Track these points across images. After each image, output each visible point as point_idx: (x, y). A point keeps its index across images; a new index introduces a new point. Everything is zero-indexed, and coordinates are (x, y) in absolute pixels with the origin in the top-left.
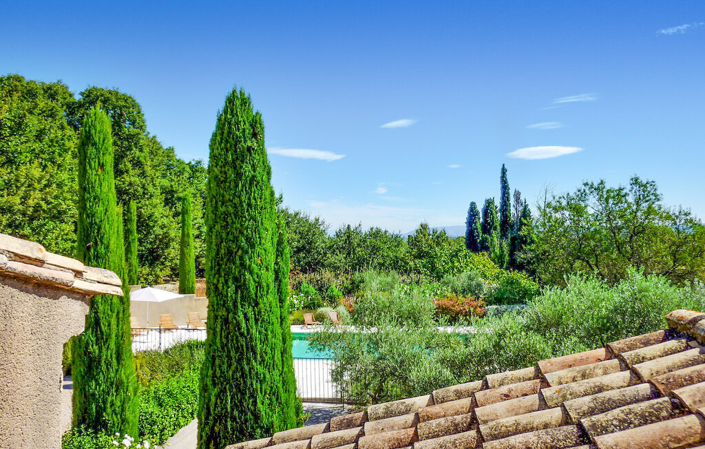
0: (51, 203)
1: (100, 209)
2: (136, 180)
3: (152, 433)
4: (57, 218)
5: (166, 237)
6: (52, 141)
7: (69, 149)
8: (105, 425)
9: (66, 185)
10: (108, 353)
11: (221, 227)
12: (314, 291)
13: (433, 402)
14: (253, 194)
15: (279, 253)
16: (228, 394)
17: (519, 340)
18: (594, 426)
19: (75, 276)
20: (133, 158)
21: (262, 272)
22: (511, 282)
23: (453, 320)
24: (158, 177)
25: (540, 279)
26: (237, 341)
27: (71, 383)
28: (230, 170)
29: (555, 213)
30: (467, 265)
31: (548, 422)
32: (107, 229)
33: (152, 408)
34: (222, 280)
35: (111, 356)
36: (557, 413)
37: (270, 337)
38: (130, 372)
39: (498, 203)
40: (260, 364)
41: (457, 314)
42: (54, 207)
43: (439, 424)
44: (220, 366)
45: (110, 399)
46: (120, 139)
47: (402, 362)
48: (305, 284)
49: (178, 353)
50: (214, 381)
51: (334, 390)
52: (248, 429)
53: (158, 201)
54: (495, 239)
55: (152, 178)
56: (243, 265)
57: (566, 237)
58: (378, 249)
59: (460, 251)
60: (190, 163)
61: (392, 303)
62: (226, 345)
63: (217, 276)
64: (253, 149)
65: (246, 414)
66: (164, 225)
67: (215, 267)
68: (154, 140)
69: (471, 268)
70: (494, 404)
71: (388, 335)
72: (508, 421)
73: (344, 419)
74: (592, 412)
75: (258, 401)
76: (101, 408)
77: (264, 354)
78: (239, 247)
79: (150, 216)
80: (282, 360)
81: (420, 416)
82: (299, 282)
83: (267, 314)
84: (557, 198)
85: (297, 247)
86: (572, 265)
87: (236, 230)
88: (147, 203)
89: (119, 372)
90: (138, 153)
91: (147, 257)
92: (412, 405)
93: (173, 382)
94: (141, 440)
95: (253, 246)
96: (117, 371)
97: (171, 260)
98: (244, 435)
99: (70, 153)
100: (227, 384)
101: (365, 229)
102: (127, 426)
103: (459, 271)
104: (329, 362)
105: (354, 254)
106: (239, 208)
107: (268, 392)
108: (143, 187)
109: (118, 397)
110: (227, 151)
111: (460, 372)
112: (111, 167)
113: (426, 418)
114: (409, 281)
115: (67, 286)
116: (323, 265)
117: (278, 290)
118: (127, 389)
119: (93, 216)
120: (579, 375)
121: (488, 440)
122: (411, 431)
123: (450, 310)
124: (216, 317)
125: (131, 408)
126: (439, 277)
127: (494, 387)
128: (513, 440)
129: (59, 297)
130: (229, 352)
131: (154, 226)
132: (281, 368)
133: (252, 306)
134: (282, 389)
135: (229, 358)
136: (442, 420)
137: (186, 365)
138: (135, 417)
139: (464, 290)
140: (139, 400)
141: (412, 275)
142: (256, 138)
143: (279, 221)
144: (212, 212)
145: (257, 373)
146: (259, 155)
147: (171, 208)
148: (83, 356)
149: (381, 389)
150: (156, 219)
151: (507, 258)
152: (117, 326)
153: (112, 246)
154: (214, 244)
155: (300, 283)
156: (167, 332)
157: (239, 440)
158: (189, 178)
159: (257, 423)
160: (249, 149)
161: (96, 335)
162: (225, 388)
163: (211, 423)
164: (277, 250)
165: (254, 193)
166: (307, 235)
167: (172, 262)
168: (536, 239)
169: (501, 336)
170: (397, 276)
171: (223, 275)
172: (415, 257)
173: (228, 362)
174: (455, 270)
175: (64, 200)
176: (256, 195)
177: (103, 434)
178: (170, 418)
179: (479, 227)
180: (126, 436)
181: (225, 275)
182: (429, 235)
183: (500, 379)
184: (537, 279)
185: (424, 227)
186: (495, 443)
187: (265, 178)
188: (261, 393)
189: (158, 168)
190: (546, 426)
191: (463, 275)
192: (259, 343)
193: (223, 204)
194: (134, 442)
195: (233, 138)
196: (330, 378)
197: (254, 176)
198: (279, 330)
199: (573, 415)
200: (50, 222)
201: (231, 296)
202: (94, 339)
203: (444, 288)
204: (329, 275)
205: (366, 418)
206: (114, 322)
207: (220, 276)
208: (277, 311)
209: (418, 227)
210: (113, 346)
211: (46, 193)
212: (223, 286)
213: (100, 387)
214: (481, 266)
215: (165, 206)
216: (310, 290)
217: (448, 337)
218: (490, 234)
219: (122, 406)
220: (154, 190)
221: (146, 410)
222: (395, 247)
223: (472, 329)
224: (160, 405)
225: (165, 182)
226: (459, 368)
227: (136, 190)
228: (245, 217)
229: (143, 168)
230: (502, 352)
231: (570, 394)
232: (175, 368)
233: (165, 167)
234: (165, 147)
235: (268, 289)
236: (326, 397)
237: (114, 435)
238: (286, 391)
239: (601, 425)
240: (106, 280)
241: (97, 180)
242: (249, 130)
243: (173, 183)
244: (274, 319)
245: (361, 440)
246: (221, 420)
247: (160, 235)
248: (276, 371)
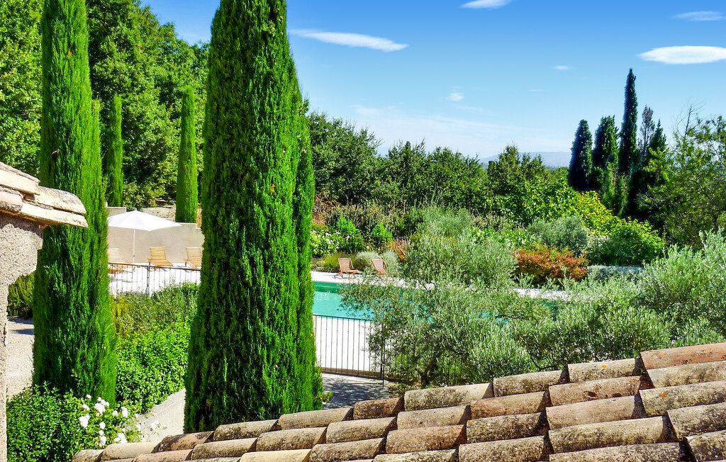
0: (11, 92)
1: (69, 105)
2: (122, 66)
3: (133, 398)
4: (20, 113)
5: (161, 145)
6: (11, 8)
7: (34, 21)
8: (73, 384)
9: (31, 70)
10: (79, 294)
11: (224, 140)
12: (355, 230)
13: (491, 393)
14: (267, 98)
15: (301, 179)
16: (225, 360)
17: (624, 317)
18: (703, 448)
19: (24, 199)
20: (119, 36)
21: (277, 204)
22: (627, 236)
23: (539, 282)
24: (151, 64)
25: (668, 234)
26: (239, 294)
27: (31, 327)
28: (238, 64)
29: (699, 143)
30: (568, 207)
31: (642, 435)
32: (79, 134)
33: (134, 367)
34: (222, 211)
35: (82, 297)
36: (657, 424)
37: (282, 290)
38: (107, 320)
39: (619, 124)
40: (269, 324)
41: (548, 273)
42: (15, 99)
43: (496, 424)
44: (216, 324)
45: (80, 352)
46: (103, 10)
47: (463, 333)
48: (342, 219)
49: (169, 300)
50: (207, 342)
51: (372, 362)
52: (248, 406)
53: (152, 97)
54: (611, 174)
55: (144, 66)
56: (251, 192)
57: (711, 179)
58: (446, 178)
59: (559, 187)
60: (195, 46)
61: (456, 252)
62: (225, 297)
63: (216, 206)
64: (271, 36)
65: (247, 387)
66: (159, 129)
67: (214, 194)
68: (146, 13)
69: (573, 212)
70: (574, 405)
71: (448, 294)
72: (588, 429)
73: (372, 406)
74: (705, 427)
75: (263, 372)
76: (69, 362)
77: (274, 312)
78: (247, 170)
79: (141, 116)
80: (298, 322)
81: (473, 410)
82: (335, 216)
83: (280, 260)
84: (703, 123)
85: (335, 169)
86: (715, 218)
87: (244, 147)
88: (137, 98)
89: (92, 320)
90: (125, 30)
91: (135, 170)
92: (464, 395)
93: (162, 335)
94: (119, 406)
95: (264, 169)
96: (90, 317)
97: (167, 177)
98: (244, 414)
99: (35, 26)
100: (224, 346)
101: (429, 150)
102: (101, 387)
103: (556, 216)
104: (368, 324)
105: (413, 182)
106: (249, 117)
107: (277, 361)
108: (132, 76)
109: (91, 351)
110: (235, 37)
111: (540, 353)
112: (85, 49)
113: (480, 413)
114: (484, 224)
115: (13, 212)
116: (368, 195)
117: (297, 229)
118: (102, 341)
119: (60, 114)
120: (695, 376)
121: (558, 452)
122: (458, 430)
123: (539, 267)
124: (213, 260)
125: (107, 366)
126: (527, 221)
127: (577, 381)
128: (590, 454)
129: (3, 226)
130: (228, 306)
131: (145, 130)
132: (295, 332)
133: (261, 248)
134: (295, 359)
135: (228, 312)
136: (500, 419)
137: (179, 315)
138: (112, 376)
139: (560, 242)
140: (118, 356)
141: (490, 217)
142: (275, 21)
143: (303, 137)
144: (213, 120)
145: (263, 336)
146: (277, 44)
147: (168, 107)
148: (47, 294)
149: (433, 366)
150: (148, 121)
151: (625, 202)
152: (91, 260)
153: (85, 157)
154: (213, 162)
155: (336, 218)
156: (158, 269)
157: (237, 420)
158: (194, 67)
159: (261, 399)
160: (265, 35)
161: (64, 270)
162: (222, 352)
163: (202, 394)
164: (298, 176)
165: (270, 97)
166: (350, 153)
167: (167, 179)
168: (667, 178)
169: (600, 310)
170: (468, 216)
171: (224, 205)
172: (496, 192)
173: (226, 319)
174: (550, 213)
175: (28, 89)
176: (272, 100)
177: (71, 395)
178: (157, 381)
179: (589, 155)
180: (99, 399)
181: (227, 204)
182: (517, 163)
183: (585, 371)
184: (665, 234)
185: (511, 152)
186: (567, 456)
187: (285, 76)
188: (268, 361)
189: (151, 51)
190: (639, 440)
191: (560, 221)
192: (267, 298)
193: (227, 109)
194: (110, 407)
195: (243, 20)
196: (367, 345)
197: (269, 74)
198: (295, 282)
199: (678, 429)
200: (9, 118)
201: (234, 233)
202: (60, 275)
203: (533, 237)
204: (377, 209)
205: (401, 407)
206: (86, 255)
207: (220, 206)
208: (294, 256)
209: (502, 150)
210: (84, 285)
211: (5, 79)
212: (223, 220)
213: (68, 336)
214: (587, 210)
215: (160, 104)
216: (349, 227)
217: (530, 304)
218: (604, 167)
219: (96, 362)
220: (146, 81)
221: (126, 369)
222: (469, 176)
223: (563, 295)
224: (144, 364)
225: (162, 72)
226: (540, 347)
227: (122, 80)
228: (256, 129)
229: (132, 50)
230: (599, 332)
231: (679, 401)
232: (166, 318)
233: (162, 51)
234: (162, 22)
235: (284, 227)
236: (361, 369)
237: (85, 397)
238: (301, 362)
239: (714, 446)
240: (65, 206)
241: (67, 66)
242: (266, 9)
243: (172, 73)
244: (291, 269)
245: (391, 435)
246: (215, 392)
247: (153, 142)
248: (290, 335)
